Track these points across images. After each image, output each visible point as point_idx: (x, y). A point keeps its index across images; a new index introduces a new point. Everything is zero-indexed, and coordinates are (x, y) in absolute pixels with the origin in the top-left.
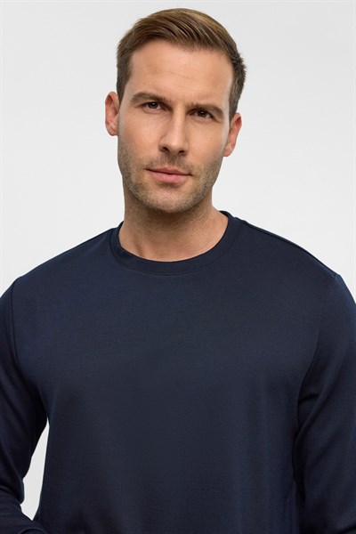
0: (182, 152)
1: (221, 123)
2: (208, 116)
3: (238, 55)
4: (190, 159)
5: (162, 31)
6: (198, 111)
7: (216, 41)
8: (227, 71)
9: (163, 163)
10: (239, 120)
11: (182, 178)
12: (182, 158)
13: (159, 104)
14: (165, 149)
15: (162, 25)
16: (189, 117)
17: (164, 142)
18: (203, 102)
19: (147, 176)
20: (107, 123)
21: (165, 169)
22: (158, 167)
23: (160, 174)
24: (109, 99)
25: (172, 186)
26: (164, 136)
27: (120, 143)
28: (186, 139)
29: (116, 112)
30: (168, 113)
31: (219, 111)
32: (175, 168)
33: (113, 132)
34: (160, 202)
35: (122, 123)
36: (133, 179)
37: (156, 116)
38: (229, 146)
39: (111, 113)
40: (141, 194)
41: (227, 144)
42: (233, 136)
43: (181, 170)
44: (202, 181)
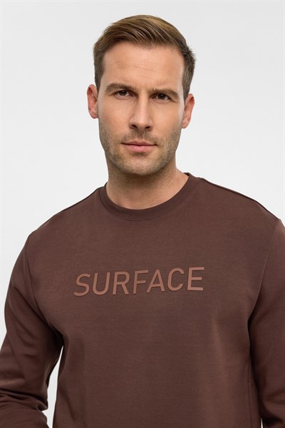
0: (148, 128)
1: (177, 102)
2: (166, 98)
3: (188, 48)
4: (155, 133)
5: (126, 34)
6: (158, 95)
7: (168, 39)
8: (179, 61)
9: (133, 137)
10: (192, 100)
11: (149, 148)
12: (148, 132)
13: (127, 91)
14: (134, 127)
15: (125, 30)
16: (151, 100)
17: (133, 121)
18: (161, 88)
19: (122, 149)
20: (90, 109)
21: (136, 142)
22: (130, 141)
23: (132, 146)
24: (90, 91)
25: (142, 154)
26: (133, 116)
27: (100, 124)
28: (150, 117)
29: (96, 101)
30: (135, 98)
31: (175, 94)
32: (143, 140)
33: (95, 116)
34: (134, 168)
35: (100, 108)
36: (112, 151)
37: (125, 102)
38: (186, 120)
39: (92, 102)
40: (119, 163)
41: (183, 119)
42: (188, 112)
43: (148, 142)
44: (165, 149)
